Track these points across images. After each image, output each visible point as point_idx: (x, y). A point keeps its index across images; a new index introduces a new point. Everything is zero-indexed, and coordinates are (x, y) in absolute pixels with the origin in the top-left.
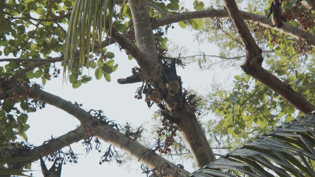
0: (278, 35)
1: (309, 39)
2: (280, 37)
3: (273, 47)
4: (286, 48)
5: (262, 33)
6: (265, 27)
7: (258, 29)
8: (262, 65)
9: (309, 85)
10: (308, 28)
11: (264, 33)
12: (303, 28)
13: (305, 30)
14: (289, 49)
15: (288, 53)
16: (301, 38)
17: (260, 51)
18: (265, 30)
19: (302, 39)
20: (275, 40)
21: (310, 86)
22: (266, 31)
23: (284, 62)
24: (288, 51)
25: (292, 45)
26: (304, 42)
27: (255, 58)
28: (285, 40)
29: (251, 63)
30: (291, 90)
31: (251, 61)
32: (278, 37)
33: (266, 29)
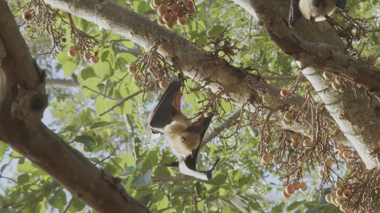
0: (92, 35)
1: (179, 54)
2: (97, 42)
3: (76, 69)
4: (112, 73)
5: (48, 25)
6: (58, 10)
7: (37, 13)
8: (42, 117)
9: (171, 183)
10: (178, 22)
11: (54, 28)
12: (164, 20)
13: (171, 26)
14: (121, 78)
15: (115, 88)
16: (156, 47)
17: (41, 76)
18: (57, 18)
19: (158, 51)
20: (84, 49)
21: (173, 186)
22: (59, 21)
23: (105, 113)
24: (115, 84)
25: (128, 66)
26: (163, 60)
27: (25, 94)
28: (110, 49)
29: (13, 109)
30: (121, 193)
31: (14, 103)
32: (92, 40)
33: (59, 15)
